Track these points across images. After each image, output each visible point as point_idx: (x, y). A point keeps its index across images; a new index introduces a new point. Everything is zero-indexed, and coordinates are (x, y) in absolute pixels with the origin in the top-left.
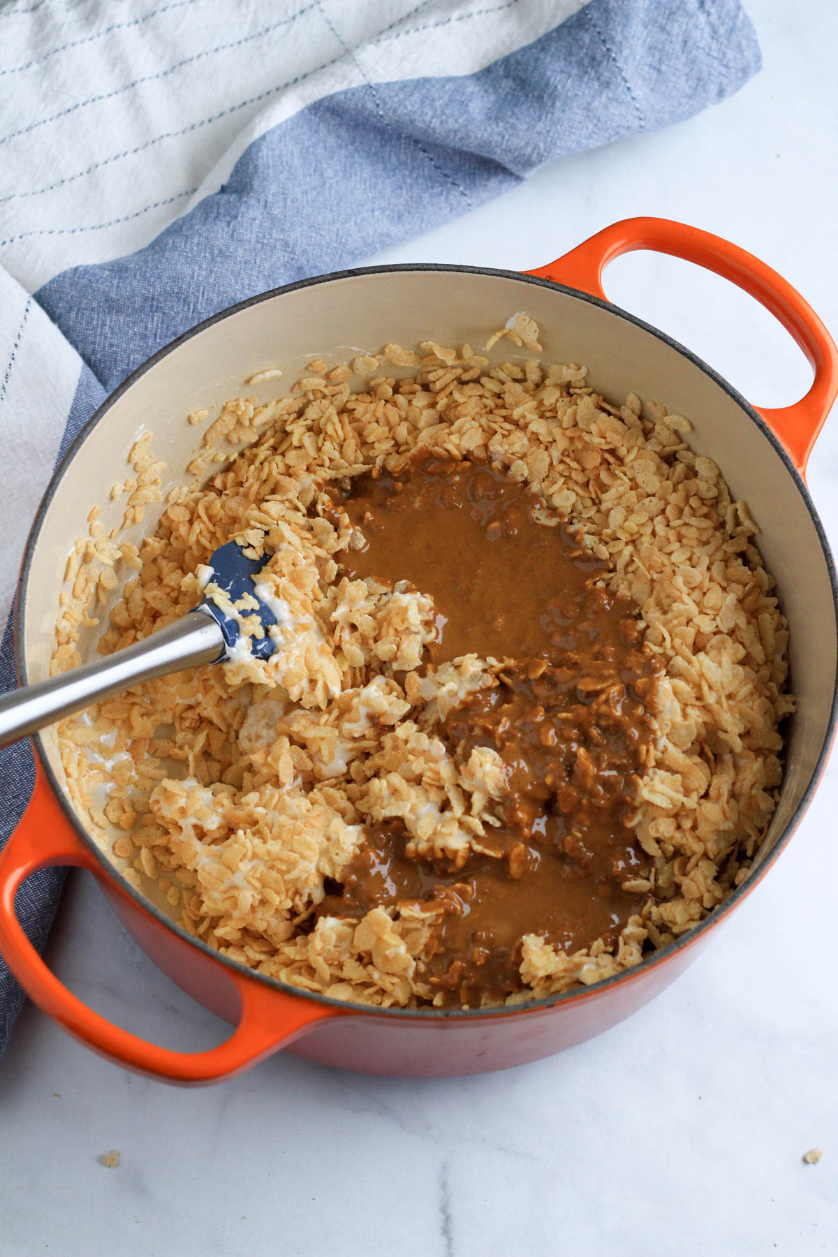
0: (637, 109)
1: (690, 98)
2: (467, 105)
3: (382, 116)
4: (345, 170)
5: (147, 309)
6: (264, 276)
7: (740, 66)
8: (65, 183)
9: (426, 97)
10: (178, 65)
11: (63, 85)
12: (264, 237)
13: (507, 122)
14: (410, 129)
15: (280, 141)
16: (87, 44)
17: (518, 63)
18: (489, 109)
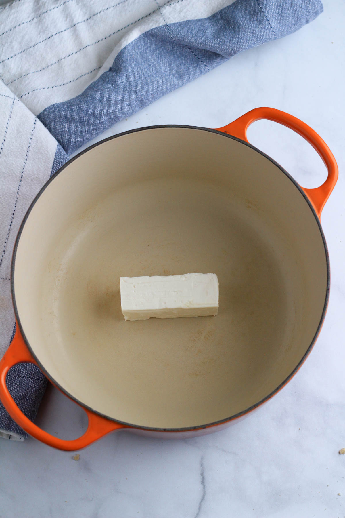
0: (273, 31)
1: (295, 25)
2: (205, 32)
3: (172, 38)
4: (158, 59)
5: (82, 121)
6: (127, 105)
7: (314, 11)
8: (49, 67)
9: (189, 29)
10: (92, 16)
11: (47, 27)
12: (126, 89)
13: (221, 39)
14: (183, 42)
15: (132, 49)
16: (56, 9)
17: (226, 13)
18: (215, 33)
